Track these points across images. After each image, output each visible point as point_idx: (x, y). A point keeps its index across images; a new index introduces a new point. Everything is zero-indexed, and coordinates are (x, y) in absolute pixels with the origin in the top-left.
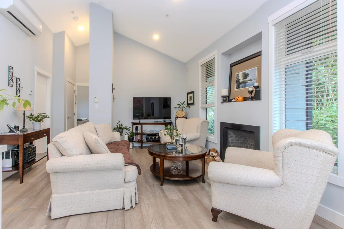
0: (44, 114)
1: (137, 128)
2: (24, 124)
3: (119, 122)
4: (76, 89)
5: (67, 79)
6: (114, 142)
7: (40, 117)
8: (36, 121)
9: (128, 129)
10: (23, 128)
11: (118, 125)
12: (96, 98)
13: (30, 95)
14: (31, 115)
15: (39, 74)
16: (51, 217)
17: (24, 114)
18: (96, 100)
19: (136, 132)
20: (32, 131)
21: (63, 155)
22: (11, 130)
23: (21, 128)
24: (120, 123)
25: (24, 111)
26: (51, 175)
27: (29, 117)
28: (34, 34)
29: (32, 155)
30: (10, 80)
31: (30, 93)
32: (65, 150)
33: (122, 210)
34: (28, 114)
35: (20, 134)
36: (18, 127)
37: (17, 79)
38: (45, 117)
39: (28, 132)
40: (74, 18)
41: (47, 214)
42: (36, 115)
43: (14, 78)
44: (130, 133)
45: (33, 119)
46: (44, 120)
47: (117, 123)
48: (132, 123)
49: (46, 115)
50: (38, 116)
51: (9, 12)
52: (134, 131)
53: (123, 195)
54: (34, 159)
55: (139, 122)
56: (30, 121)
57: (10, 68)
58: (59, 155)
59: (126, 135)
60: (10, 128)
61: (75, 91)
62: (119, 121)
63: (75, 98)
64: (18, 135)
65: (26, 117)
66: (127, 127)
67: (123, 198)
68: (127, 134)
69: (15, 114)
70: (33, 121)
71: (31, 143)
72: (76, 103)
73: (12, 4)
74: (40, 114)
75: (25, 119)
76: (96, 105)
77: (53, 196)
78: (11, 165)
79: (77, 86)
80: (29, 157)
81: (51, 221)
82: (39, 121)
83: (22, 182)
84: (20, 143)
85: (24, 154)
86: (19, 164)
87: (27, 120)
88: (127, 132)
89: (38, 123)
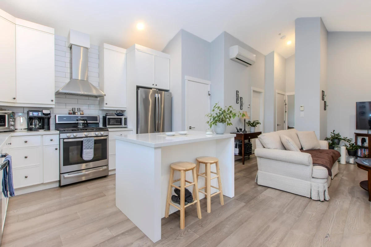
0: (257, 121)
1: (363, 141)
2: (245, 128)
3: (334, 132)
4: (287, 99)
5: (277, 91)
6: (319, 149)
7: (255, 123)
8: (252, 126)
9: (349, 141)
10: (244, 130)
11: (333, 135)
12: (301, 107)
13: (249, 107)
14: (249, 121)
15: (254, 91)
16: (257, 183)
17: (245, 121)
18: (302, 109)
19: (362, 145)
20: (249, 133)
21: (264, 147)
22: (238, 130)
23: (243, 130)
24: (336, 133)
25: (245, 119)
26: (257, 158)
27: (248, 123)
28: (251, 65)
29: (250, 149)
30: (237, 99)
31: (248, 106)
32: (265, 144)
33: (310, 199)
34: (247, 121)
35: (242, 133)
36: (241, 129)
37: (241, 98)
38: (258, 123)
39: (247, 133)
40: (281, 38)
41: (255, 181)
42: (252, 122)
43: (239, 98)
44: (350, 144)
45: (250, 125)
46: (257, 125)
47: (331, 133)
48: (355, 133)
49: (258, 122)
50: (254, 122)
51: (237, 58)
52: (359, 143)
53: (310, 187)
54: (251, 153)
55: (367, 133)
56: (249, 126)
57: (237, 92)
58: (262, 147)
59: (343, 147)
60: (237, 129)
61: (285, 100)
62: (334, 130)
63: (285, 107)
64: (241, 134)
65: (246, 123)
66: (347, 138)
67: (310, 189)
68: (346, 146)
69: (240, 120)
70: (250, 126)
71: (249, 141)
72: (286, 112)
73: (238, 53)
74: (255, 121)
75: (246, 124)
76: (302, 114)
77: (259, 171)
78: (238, 153)
79: (288, 96)
80: (247, 150)
81: (258, 186)
82: (254, 126)
83: (244, 164)
84: (243, 139)
85: (245, 147)
86: (242, 153)
87: (246, 125)
88: (345, 144)
89: (253, 128)
